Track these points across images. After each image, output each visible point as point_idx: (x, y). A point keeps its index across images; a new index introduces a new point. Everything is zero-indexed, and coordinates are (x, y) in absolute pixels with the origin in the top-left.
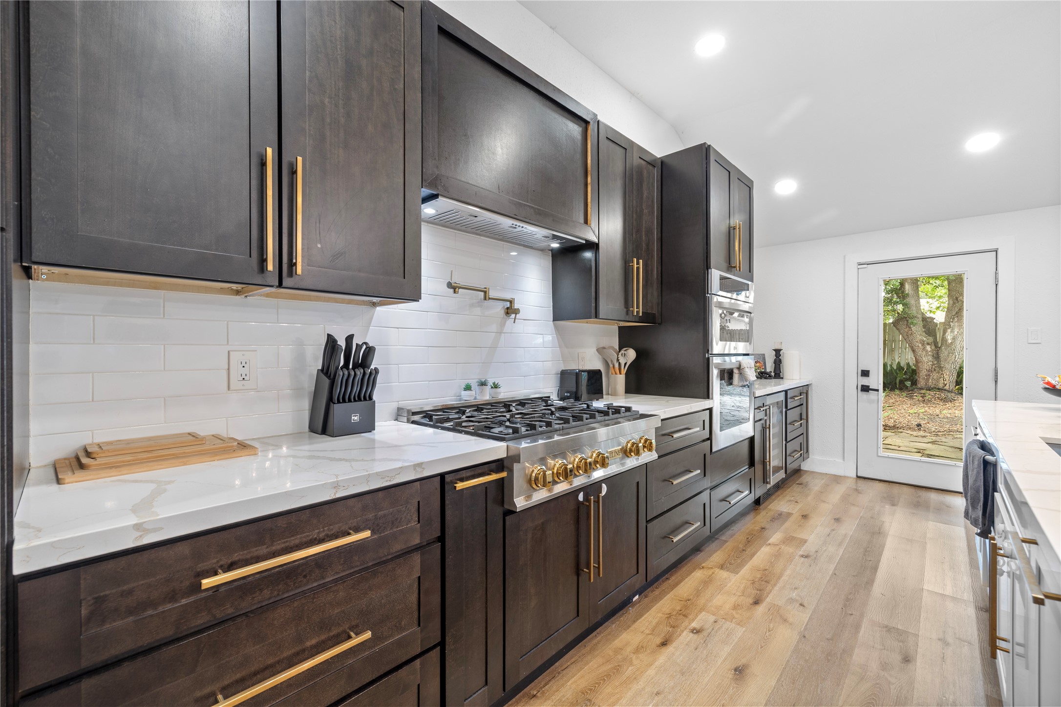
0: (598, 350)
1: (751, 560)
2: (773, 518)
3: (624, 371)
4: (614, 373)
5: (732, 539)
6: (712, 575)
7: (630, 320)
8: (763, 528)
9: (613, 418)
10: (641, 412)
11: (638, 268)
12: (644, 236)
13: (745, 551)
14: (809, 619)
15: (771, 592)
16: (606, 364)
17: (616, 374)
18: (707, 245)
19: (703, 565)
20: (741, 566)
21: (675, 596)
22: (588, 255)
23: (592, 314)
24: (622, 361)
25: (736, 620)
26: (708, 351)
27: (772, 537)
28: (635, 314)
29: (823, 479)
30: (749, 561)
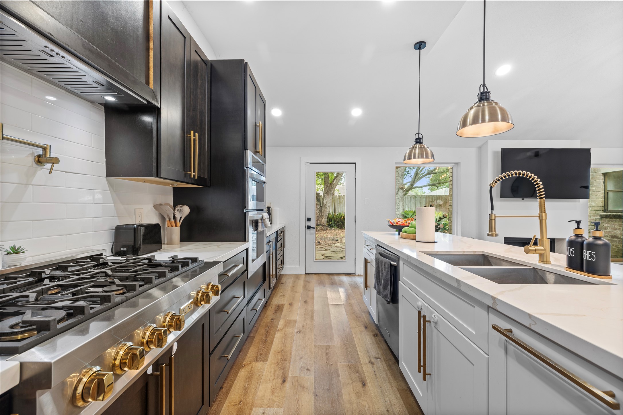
0: (155, 207)
1: (272, 346)
2: (276, 310)
3: (179, 224)
4: (170, 226)
5: (257, 334)
6: (251, 369)
7: (188, 182)
8: (272, 319)
9: (182, 272)
10: (205, 261)
11: (195, 140)
12: (198, 116)
13: (267, 340)
14: (315, 379)
15: (289, 367)
16: (163, 218)
17: (172, 227)
18: (245, 133)
19: (244, 363)
20: (267, 353)
21: (230, 403)
22: (148, 119)
23: (153, 173)
24: (178, 215)
25: (276, 403)
26: (245, 207)
27: (279, 324)
28: (193, 177)
29: (292, 278)
30: (271, 348)
